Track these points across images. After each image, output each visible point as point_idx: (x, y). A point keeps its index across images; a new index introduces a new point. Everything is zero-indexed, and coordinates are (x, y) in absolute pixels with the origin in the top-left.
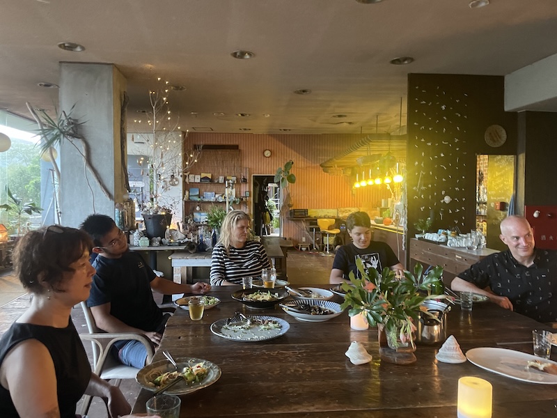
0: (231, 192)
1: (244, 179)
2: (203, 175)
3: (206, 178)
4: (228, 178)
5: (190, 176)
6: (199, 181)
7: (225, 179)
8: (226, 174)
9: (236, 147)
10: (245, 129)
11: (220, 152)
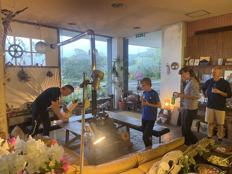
2: (202, 58)
3: (205, 61)
5: (191, 60)
6: (198, 64)
7: (224, 61)
11: (220, 34)
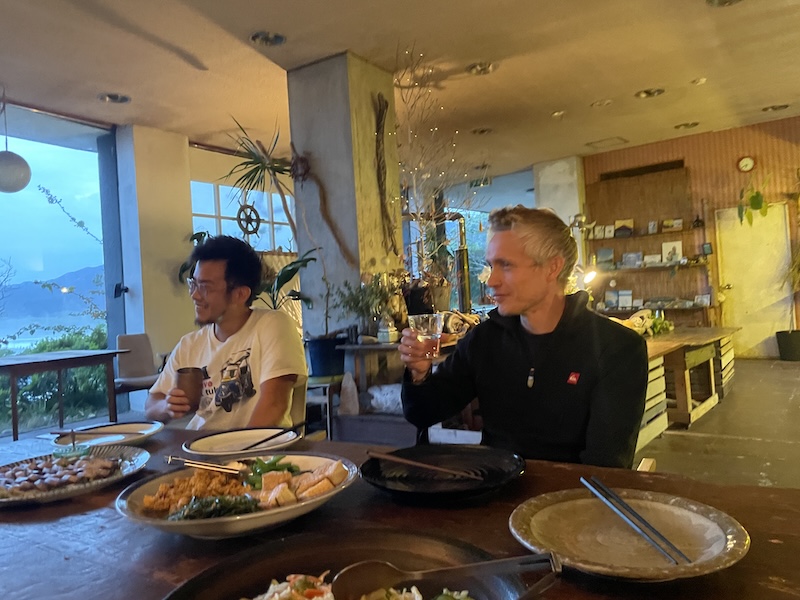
0: (674, 249)
1: (698, 220)
2: (619, 224)
3: (624, 228)
4: (665, 223)
5: (597, 229)
6: (612, 235)
7: (661, 227)
8: (662, 217)
9: (679, 164)
10: (686, 125)
